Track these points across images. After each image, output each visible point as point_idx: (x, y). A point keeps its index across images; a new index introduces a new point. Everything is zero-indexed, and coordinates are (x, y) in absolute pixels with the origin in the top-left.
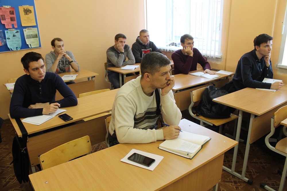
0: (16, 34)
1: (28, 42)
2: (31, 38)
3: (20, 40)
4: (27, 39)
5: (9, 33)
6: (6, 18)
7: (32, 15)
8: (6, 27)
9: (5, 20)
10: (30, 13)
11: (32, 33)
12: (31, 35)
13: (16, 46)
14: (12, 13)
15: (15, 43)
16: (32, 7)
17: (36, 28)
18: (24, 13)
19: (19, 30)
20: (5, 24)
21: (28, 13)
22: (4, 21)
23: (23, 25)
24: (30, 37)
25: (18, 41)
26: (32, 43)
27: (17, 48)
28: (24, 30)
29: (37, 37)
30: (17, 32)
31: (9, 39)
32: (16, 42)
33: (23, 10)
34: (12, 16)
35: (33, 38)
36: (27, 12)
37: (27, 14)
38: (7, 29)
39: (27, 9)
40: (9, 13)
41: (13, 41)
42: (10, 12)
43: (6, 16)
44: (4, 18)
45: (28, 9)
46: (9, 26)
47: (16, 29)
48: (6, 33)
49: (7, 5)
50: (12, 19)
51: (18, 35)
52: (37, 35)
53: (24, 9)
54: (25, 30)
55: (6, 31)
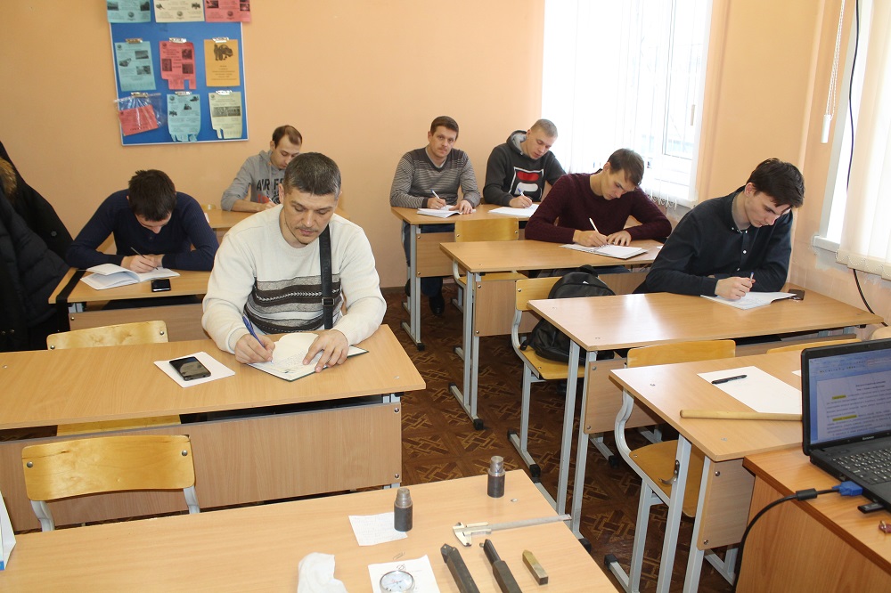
0: (191, 104)
1: (217, 124)
2: (226, 116)
3: (199, 117)
4: (214, 116)
5: (176, 100)
6: (173, 65)
7: (231, 62)
8: (171, 87)
9: (171, 70)
10: (230, 56)
11: (228, 105)
12: (227, 108)
13: (187, 131)
14: (188, 54)
15: (187, 126)
16: (236, 41)
17: (239, 94)
18: (214, 56)
19: (197, 96)
20: (170, 79)
21: (224, 56)
22: (169, 73)
23: (209, 84)
24: (222, 112)
25: (194, 120)
26: (227, 128)
27: (189, 136)
28: (210, 95)
29: (239, 115)
30: (195, 99)
31: (174, 113)
32: (190, 123)
33: (213, 48)
34: (188, 61)
35: (229, 115)
36: (222, 52)
37: (221, 59)
38: (173, 92)
39: (222, 46)
40: (180, 55)
41: (182, 120)
42: (184, 52)
43: (173, 61)
44: (168, 66)
45: (224, 47)
46: (177, 83)
47: (193, 91)
48: (169, 100)
49: (180, 37)
50: (187, 69)
51: (196, 106)
52: (239, 110)
53: (216, 46)
54: (213, 97)
55: (169, 96)
